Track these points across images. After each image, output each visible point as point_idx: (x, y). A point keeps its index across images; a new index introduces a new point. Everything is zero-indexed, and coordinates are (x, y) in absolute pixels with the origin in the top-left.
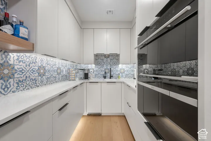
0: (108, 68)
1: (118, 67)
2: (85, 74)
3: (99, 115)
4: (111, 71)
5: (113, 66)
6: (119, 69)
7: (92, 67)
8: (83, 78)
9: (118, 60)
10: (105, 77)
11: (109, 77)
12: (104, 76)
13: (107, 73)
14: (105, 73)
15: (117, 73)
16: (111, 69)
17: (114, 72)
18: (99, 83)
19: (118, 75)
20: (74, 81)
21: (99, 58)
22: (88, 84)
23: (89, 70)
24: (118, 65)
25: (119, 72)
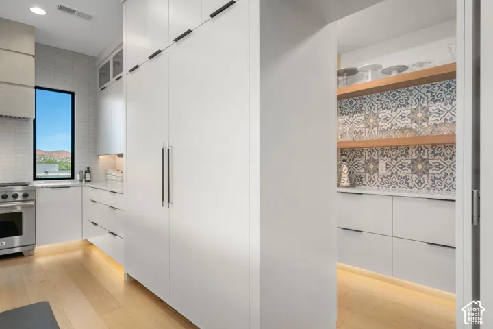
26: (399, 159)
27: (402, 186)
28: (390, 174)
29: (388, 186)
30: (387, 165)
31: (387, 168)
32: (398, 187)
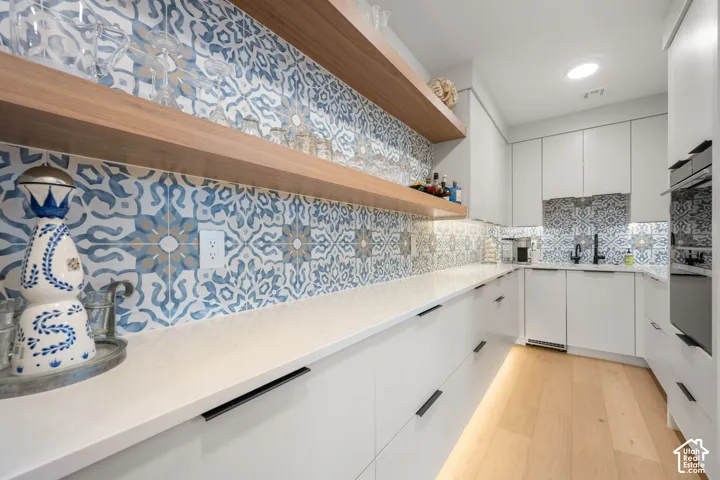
0: (589, 234)
1: (624, 231)
2: (519, 249)
3: (559, 350)
4: (596, 241)
5: (606, 228)
6: (630, 238)
7: (535, 232)
8: (514, 259)
9: (625, 209)
10: (576, 260)
11: (592, 259)
12: (574, 255)
13: (583, 249)
14: (578, 247)
15: (622, 248)
16: (596, 236)
17: (611, 246)
18: (558, 273)
19: (624, 253)
20: (493, 265)
21: (555, 210)
22: (529, 273)
23: (529, 240)
24: (626, 223)
25: (630, 246)
26: (257, 222)
27: (266, 297)
28: (234, 268)
29: (231, 307)
30: (227, 238)
31: (227, 249)
32: (255, 305)
